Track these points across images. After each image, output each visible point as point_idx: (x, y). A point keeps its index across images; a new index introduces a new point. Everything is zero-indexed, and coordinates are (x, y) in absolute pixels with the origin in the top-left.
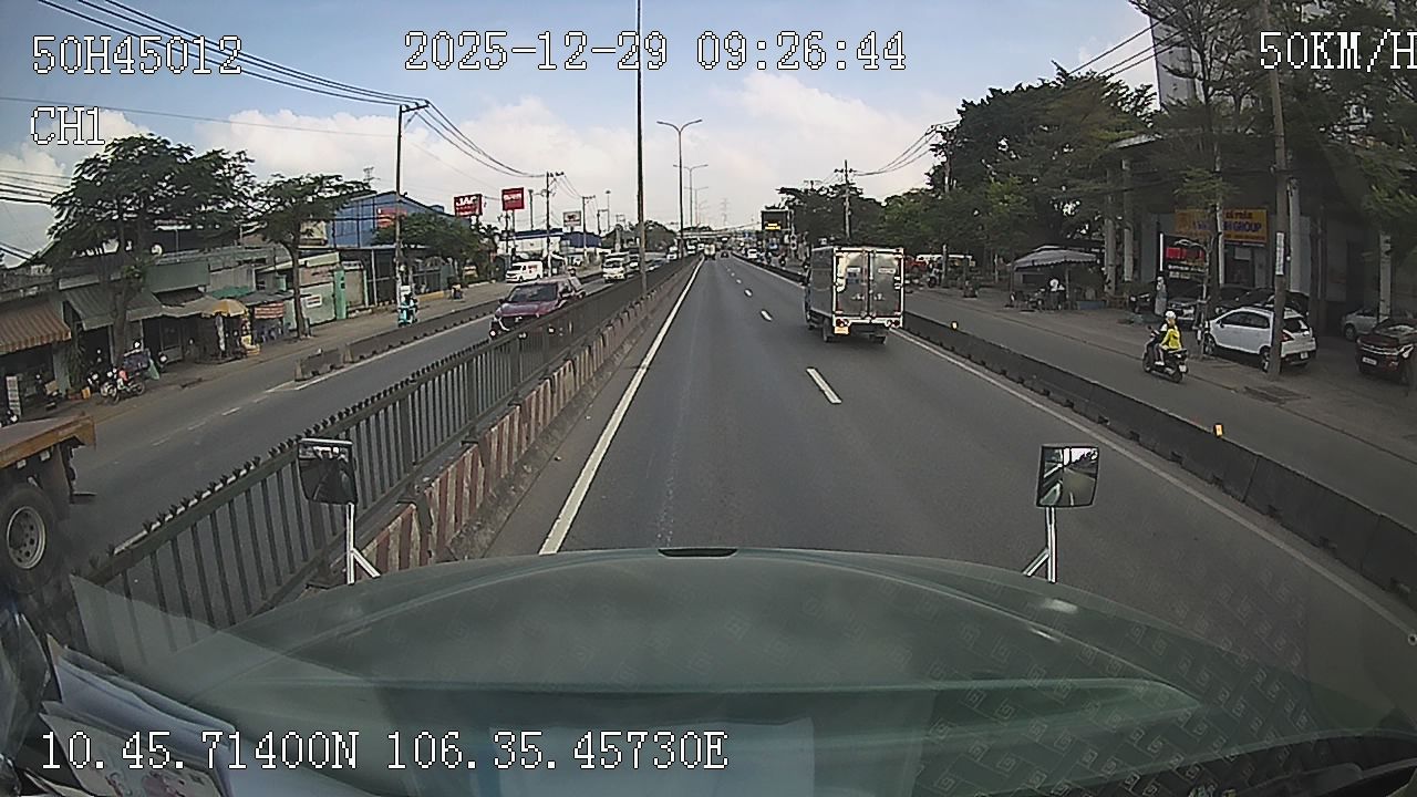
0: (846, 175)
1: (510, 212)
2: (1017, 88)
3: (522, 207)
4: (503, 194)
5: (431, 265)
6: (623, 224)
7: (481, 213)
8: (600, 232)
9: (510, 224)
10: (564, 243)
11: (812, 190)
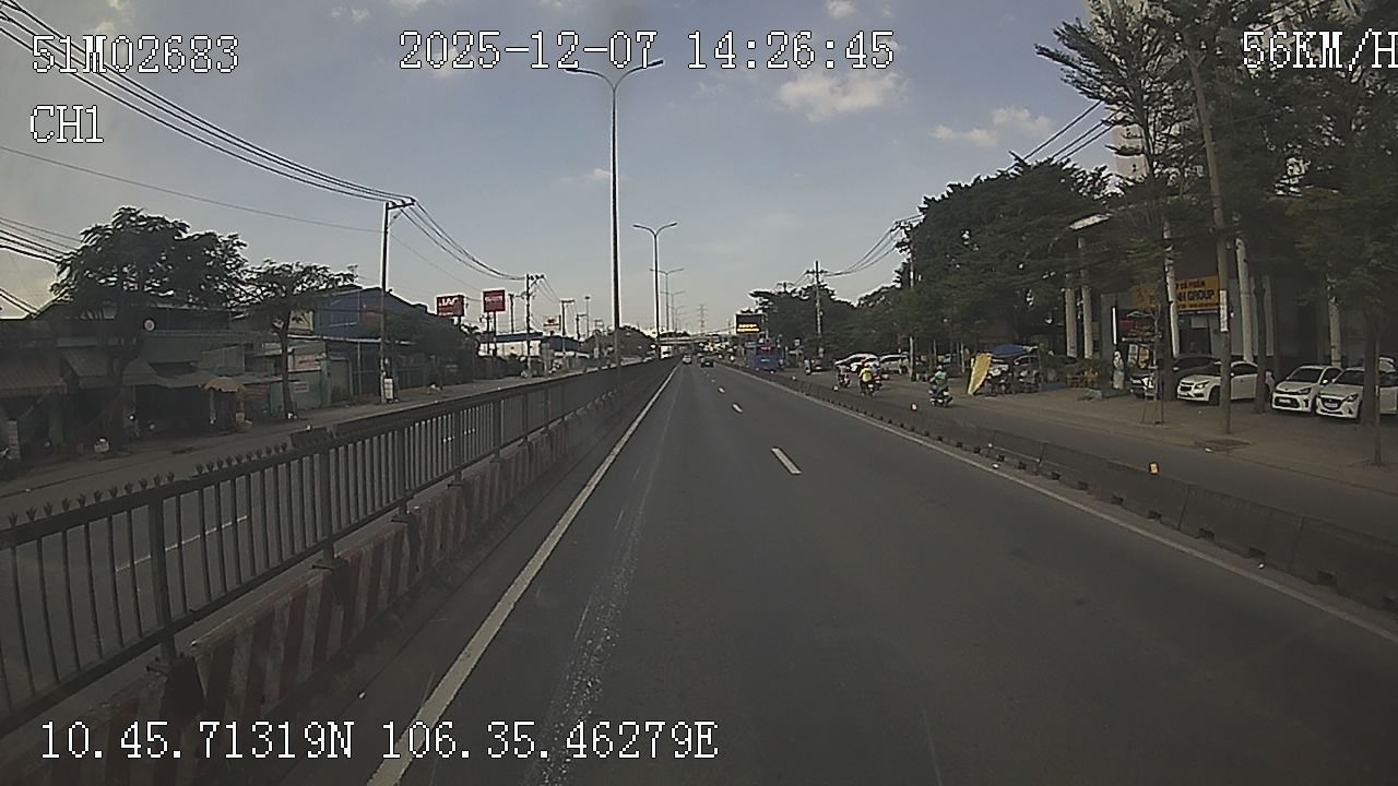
0: (817, 277)
1: (491, 313)
2: (976, 180)
3: (504, 310)
4: (485, 296)
5: (415, 362)
6: (601, 330)
7: (463, 315)
8: (579, 337)
9: (491, 325)
10: (544, 345)
11: (786, 292)
